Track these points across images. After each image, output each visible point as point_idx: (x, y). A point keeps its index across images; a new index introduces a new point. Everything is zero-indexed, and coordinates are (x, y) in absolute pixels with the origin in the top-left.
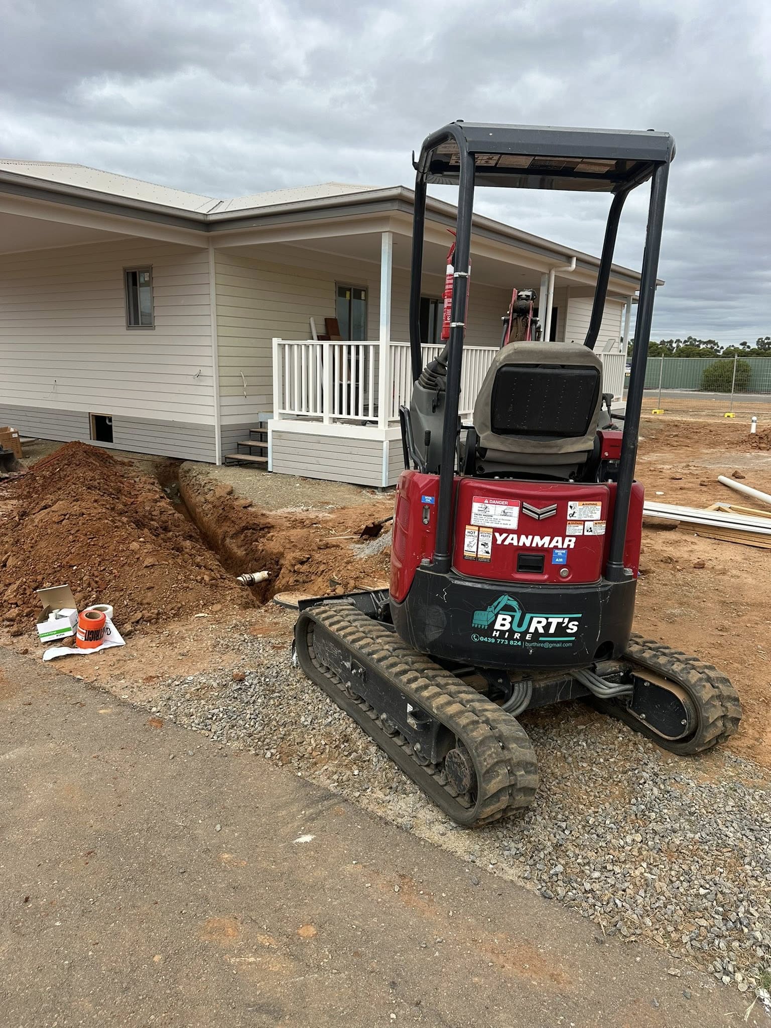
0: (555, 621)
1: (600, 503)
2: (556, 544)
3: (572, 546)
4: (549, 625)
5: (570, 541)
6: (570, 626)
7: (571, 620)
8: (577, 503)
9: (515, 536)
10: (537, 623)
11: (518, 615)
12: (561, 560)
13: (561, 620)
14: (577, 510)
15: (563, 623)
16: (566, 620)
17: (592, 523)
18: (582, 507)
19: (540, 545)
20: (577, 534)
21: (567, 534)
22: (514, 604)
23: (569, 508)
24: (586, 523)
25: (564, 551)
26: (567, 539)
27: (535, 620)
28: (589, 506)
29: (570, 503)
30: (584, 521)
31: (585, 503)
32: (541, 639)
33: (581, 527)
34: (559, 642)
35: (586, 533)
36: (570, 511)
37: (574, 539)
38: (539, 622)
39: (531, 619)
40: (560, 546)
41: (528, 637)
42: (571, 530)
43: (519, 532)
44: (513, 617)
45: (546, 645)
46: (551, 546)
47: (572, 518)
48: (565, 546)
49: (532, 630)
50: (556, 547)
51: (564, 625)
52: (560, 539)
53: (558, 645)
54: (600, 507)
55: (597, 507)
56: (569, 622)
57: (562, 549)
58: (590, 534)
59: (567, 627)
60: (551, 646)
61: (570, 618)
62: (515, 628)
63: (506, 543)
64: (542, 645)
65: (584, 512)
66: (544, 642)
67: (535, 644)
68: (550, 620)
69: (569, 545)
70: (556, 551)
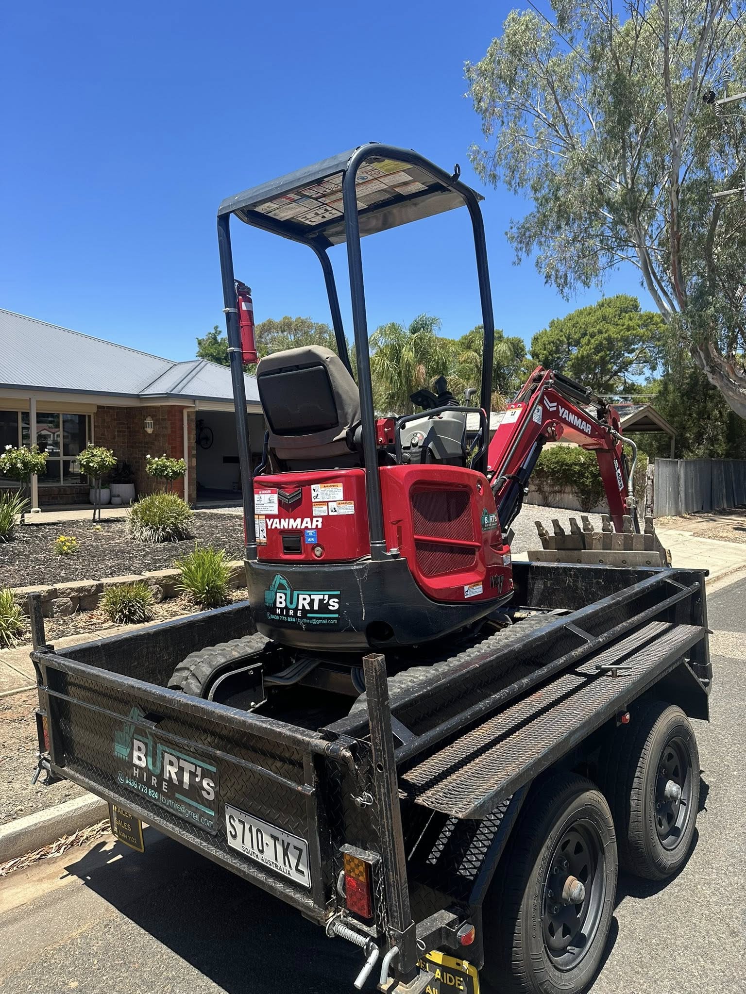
0: (317, 598)
1: (340, 485)
2: (306, 525)
3: (320, 526)
4: (312, 601)
5: (317, 521)
6: (331, 602)
7: (330, 597)
8: (319, 485)
9: (277, 520)
10: (303, 601)
11: (288, 592)
12: (313, 539)
13: (321, 597)
14: (319, 492)
15: (324, 600)
16: (326, 597)
17: (335, 503)
18: (324, 489)
19: (294, 527)
20: (322, 514)
21: (314, 515)
22: (284, 582)
23: (313, 491)
24: (329, 503)
25: (313, 531)
26: (315, 520)
27: (301, 597)
28: (331, 488)
29: (313, 487)
30: (328, 502)
31: (326, 485)
32: (309, 615)
33: (325, 508)
34: (324, 618)
35: (331, 514)
36: (314, 494)
37: (320, 520)
38: (304, 599)
39: (298, 595)
40: (310, 527)
41: (299, 614)
42: (317, 511)
43: (279, 516)
44: (285, 594)
45: (315, 622)
46: (303, 527)
47: (317, 500)
48: (314, 527)
49: (300, 607)
50: (306, 528)
51: (325, 602)
52: (309, 520)
53: (324, 622)
54: (341, 488)
55: (339, 488)
56: (329, 599)
57: (312, 529)
58: (335, 514)
59: (328, 604)
60: (318, 622)
61: (329, 595)
62: (289, 606)
63: (273, 527)
64: (311, 621)
65: (326, 493)
66: (311, 618)
67: (305, 620)
68: (312, 597)
69: (317, 526)
70: (308, 531)
